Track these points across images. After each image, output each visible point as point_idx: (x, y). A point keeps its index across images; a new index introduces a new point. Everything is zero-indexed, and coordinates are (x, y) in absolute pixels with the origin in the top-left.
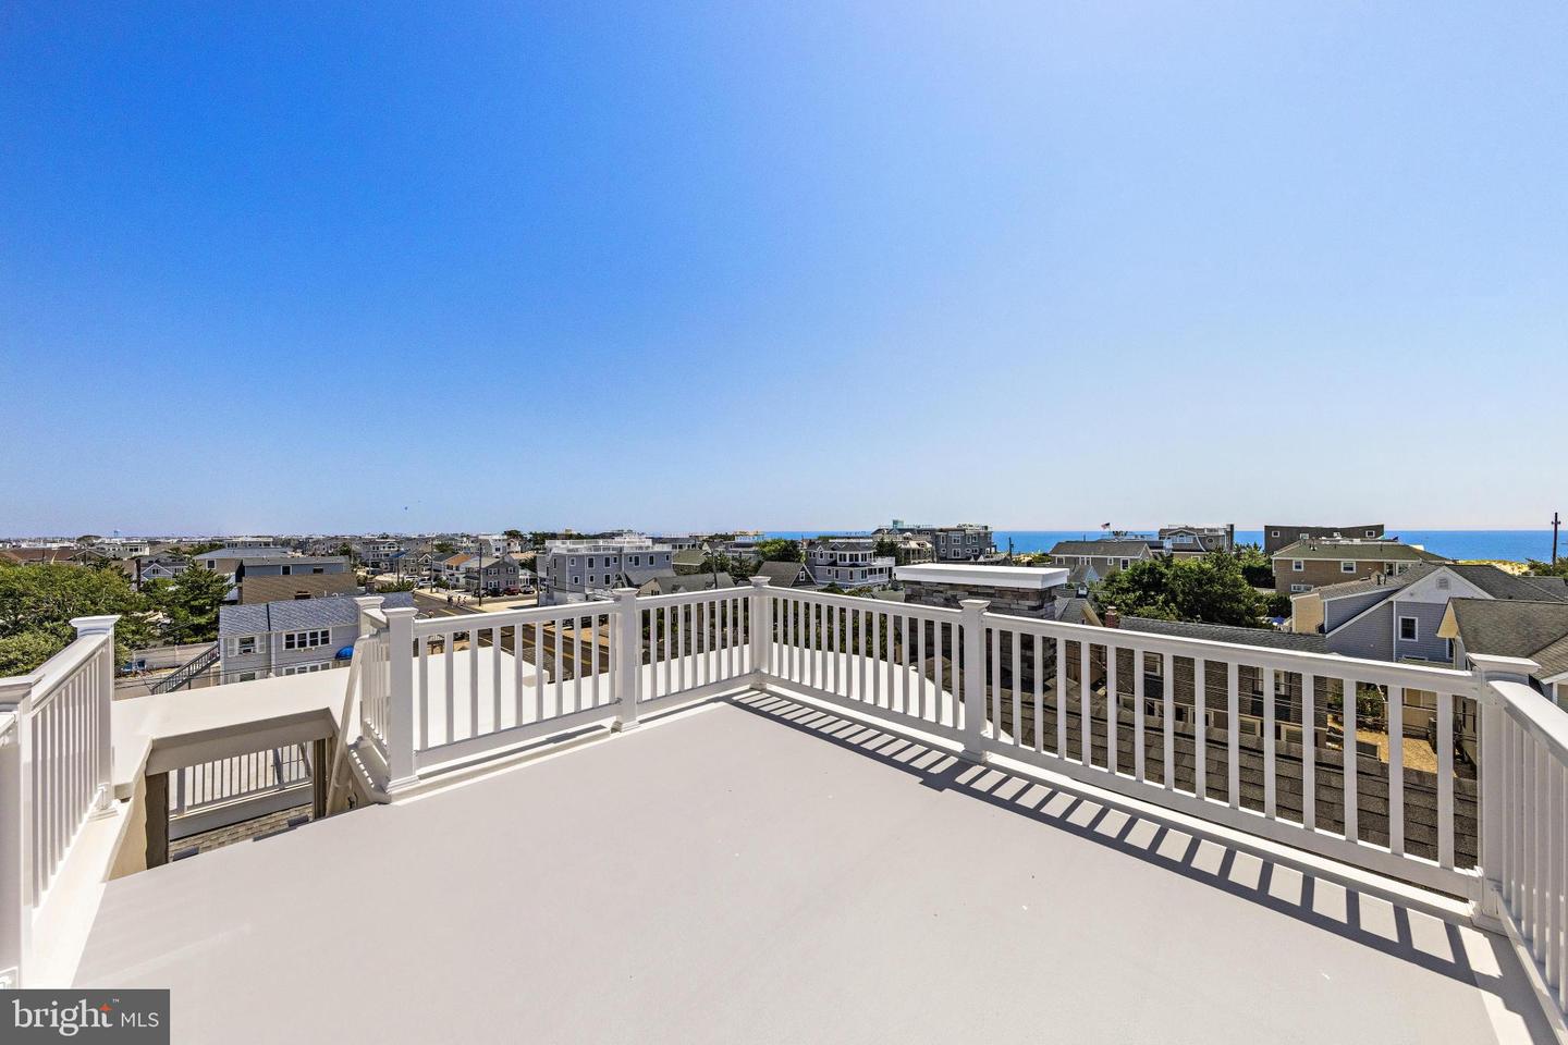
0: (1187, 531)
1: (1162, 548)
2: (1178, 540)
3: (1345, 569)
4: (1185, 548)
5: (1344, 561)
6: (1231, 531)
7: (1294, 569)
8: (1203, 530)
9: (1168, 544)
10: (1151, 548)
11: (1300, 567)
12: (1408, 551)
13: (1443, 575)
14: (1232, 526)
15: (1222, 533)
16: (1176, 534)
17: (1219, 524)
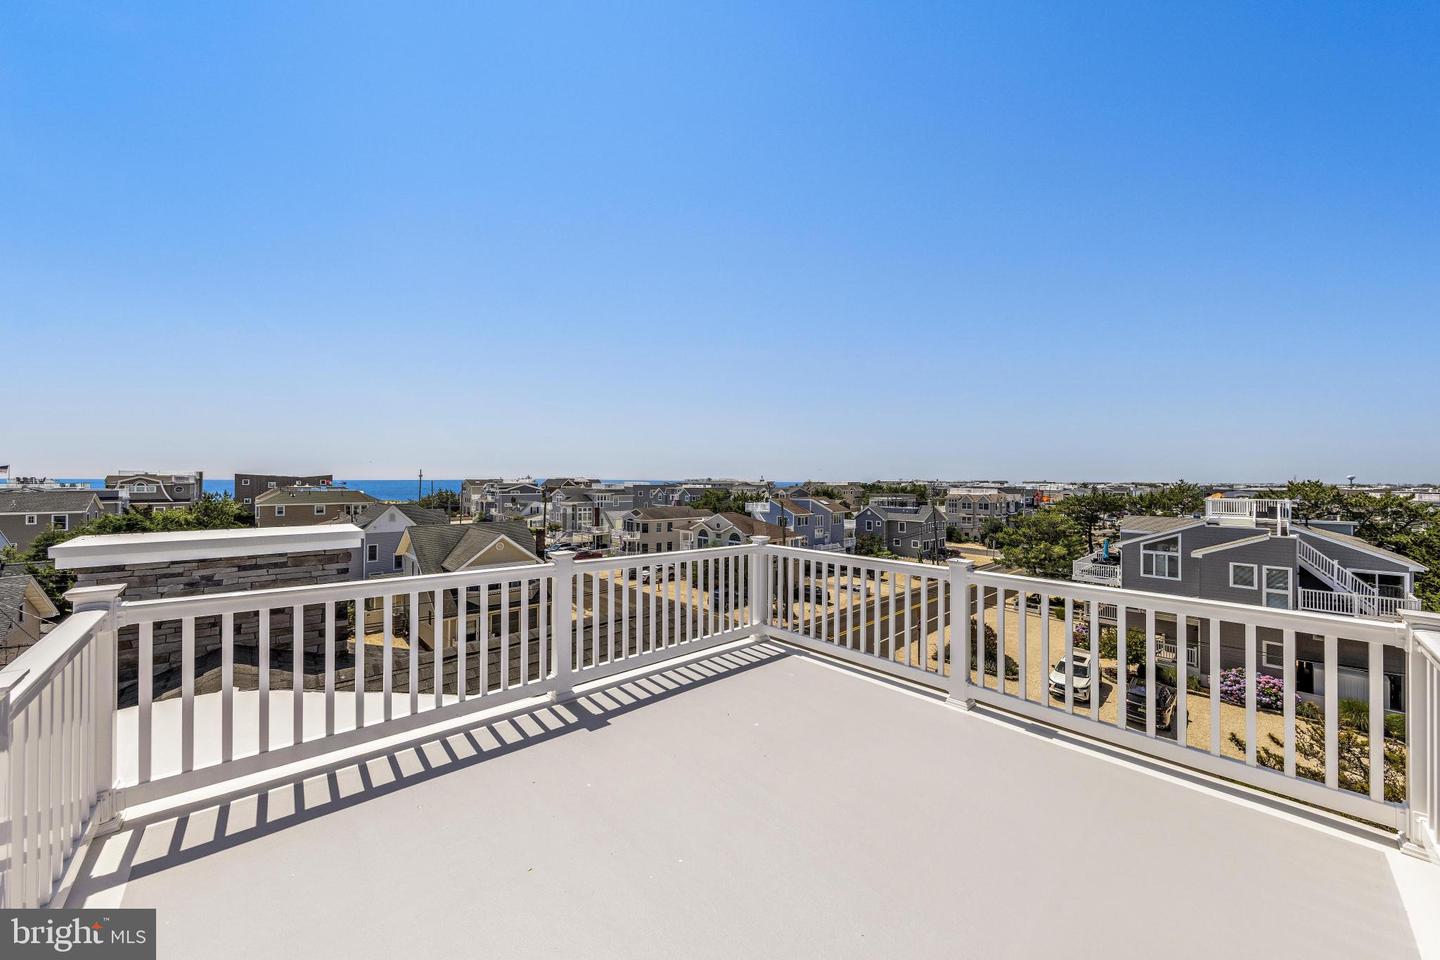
0: (147, 479)
1: (117, 498)
2: (135, 489)
3: (318, 512)
4: (145, 498)
5: (317, 505)
6: (200, 480)
7: (277, 515)
8: (170, 477)
9: (124, 494)
10: (102, 499)
11: (281, 512)
12: (356, 495)
13: (392, 512)
14: (201, 474)
15: (192, 481)
16: (130, 482)
17: (188, 471)
